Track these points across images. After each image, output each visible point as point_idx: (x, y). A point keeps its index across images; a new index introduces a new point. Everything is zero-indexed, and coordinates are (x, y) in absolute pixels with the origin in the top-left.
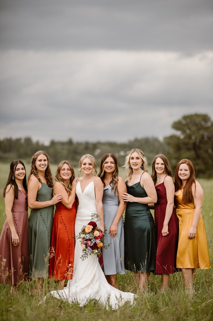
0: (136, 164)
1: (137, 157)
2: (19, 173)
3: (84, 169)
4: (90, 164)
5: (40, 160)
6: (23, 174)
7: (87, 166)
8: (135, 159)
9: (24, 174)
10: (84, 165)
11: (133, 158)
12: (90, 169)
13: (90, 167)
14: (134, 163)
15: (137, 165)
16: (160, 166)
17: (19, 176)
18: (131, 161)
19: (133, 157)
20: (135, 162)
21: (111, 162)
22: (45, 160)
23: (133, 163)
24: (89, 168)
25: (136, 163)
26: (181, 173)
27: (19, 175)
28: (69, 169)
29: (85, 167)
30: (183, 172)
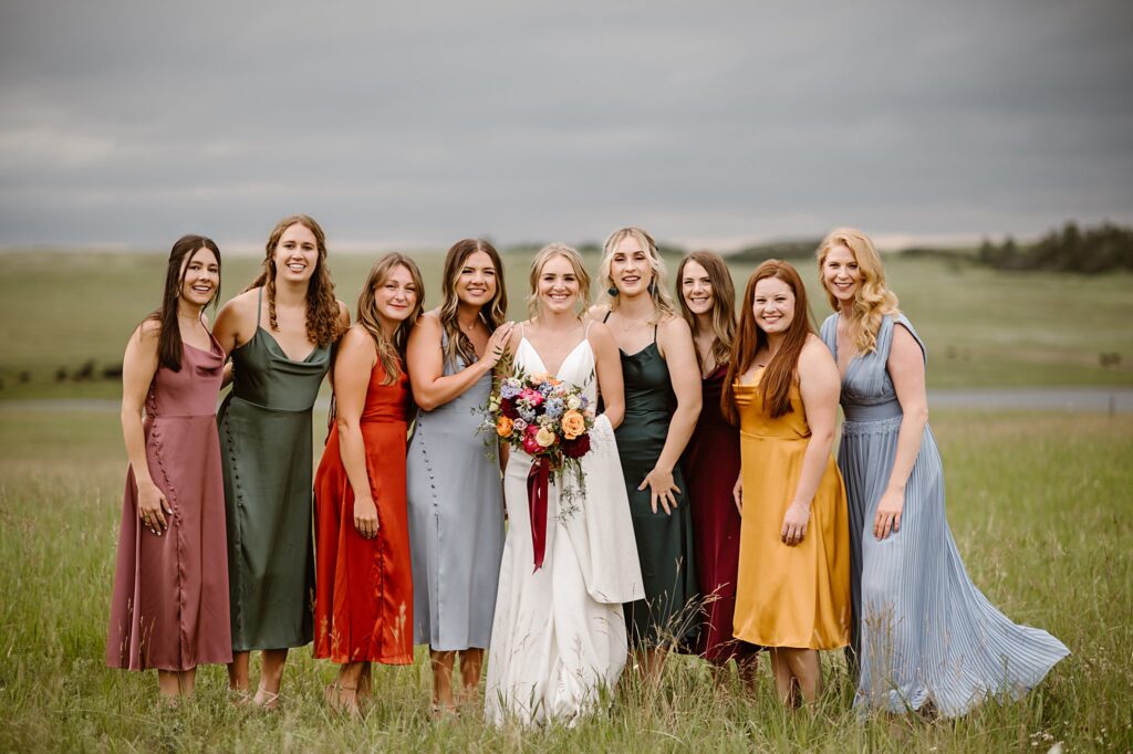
0: (633, 277)
1: (636, 253)
2: (196, 280)
3: (549, 294)
4: (568, 278)
5: (291, 245)
6: (209, 285)
7: (559, 284)
8: (629, 259)
9: (213, 286)
10: (547, 279)
11: (621, 258)
12: (567, 295)
13: (567, 289)
14: (627, 274)
15: (639, 278)
16: (697, 287)
17: (193, 291)
18: (619, 267)
19: (622, 255)
20: (630, 268)
21: (486, 271)
22: (306, 247)
23: (622, 273)
24: (567, 292)
25: (635, 274)
26: (763, 312)
27: (194, 288)
28: (412, 286)
29: (552, 289)
30: (770, 306)
